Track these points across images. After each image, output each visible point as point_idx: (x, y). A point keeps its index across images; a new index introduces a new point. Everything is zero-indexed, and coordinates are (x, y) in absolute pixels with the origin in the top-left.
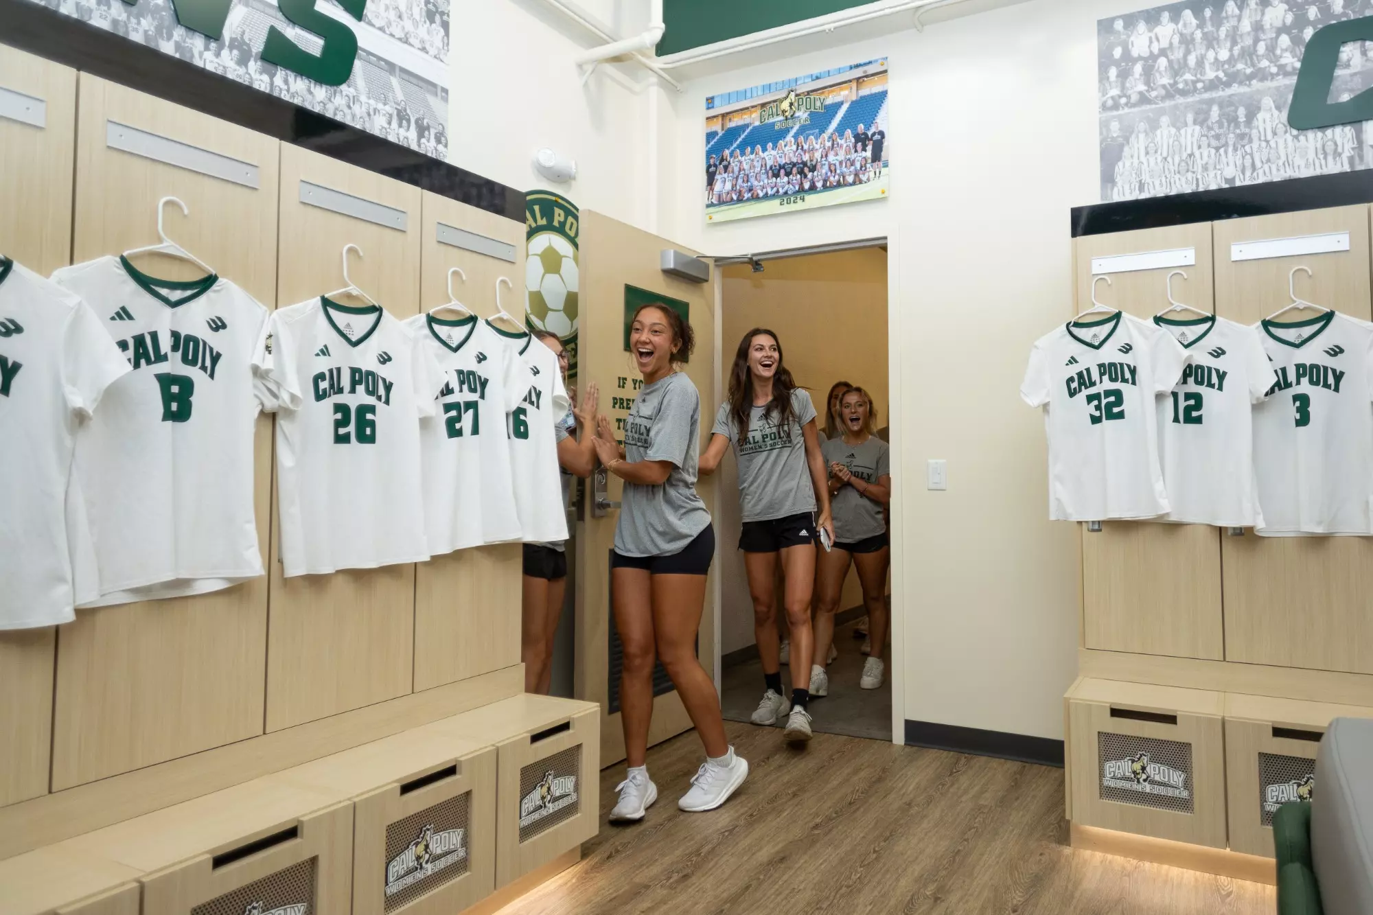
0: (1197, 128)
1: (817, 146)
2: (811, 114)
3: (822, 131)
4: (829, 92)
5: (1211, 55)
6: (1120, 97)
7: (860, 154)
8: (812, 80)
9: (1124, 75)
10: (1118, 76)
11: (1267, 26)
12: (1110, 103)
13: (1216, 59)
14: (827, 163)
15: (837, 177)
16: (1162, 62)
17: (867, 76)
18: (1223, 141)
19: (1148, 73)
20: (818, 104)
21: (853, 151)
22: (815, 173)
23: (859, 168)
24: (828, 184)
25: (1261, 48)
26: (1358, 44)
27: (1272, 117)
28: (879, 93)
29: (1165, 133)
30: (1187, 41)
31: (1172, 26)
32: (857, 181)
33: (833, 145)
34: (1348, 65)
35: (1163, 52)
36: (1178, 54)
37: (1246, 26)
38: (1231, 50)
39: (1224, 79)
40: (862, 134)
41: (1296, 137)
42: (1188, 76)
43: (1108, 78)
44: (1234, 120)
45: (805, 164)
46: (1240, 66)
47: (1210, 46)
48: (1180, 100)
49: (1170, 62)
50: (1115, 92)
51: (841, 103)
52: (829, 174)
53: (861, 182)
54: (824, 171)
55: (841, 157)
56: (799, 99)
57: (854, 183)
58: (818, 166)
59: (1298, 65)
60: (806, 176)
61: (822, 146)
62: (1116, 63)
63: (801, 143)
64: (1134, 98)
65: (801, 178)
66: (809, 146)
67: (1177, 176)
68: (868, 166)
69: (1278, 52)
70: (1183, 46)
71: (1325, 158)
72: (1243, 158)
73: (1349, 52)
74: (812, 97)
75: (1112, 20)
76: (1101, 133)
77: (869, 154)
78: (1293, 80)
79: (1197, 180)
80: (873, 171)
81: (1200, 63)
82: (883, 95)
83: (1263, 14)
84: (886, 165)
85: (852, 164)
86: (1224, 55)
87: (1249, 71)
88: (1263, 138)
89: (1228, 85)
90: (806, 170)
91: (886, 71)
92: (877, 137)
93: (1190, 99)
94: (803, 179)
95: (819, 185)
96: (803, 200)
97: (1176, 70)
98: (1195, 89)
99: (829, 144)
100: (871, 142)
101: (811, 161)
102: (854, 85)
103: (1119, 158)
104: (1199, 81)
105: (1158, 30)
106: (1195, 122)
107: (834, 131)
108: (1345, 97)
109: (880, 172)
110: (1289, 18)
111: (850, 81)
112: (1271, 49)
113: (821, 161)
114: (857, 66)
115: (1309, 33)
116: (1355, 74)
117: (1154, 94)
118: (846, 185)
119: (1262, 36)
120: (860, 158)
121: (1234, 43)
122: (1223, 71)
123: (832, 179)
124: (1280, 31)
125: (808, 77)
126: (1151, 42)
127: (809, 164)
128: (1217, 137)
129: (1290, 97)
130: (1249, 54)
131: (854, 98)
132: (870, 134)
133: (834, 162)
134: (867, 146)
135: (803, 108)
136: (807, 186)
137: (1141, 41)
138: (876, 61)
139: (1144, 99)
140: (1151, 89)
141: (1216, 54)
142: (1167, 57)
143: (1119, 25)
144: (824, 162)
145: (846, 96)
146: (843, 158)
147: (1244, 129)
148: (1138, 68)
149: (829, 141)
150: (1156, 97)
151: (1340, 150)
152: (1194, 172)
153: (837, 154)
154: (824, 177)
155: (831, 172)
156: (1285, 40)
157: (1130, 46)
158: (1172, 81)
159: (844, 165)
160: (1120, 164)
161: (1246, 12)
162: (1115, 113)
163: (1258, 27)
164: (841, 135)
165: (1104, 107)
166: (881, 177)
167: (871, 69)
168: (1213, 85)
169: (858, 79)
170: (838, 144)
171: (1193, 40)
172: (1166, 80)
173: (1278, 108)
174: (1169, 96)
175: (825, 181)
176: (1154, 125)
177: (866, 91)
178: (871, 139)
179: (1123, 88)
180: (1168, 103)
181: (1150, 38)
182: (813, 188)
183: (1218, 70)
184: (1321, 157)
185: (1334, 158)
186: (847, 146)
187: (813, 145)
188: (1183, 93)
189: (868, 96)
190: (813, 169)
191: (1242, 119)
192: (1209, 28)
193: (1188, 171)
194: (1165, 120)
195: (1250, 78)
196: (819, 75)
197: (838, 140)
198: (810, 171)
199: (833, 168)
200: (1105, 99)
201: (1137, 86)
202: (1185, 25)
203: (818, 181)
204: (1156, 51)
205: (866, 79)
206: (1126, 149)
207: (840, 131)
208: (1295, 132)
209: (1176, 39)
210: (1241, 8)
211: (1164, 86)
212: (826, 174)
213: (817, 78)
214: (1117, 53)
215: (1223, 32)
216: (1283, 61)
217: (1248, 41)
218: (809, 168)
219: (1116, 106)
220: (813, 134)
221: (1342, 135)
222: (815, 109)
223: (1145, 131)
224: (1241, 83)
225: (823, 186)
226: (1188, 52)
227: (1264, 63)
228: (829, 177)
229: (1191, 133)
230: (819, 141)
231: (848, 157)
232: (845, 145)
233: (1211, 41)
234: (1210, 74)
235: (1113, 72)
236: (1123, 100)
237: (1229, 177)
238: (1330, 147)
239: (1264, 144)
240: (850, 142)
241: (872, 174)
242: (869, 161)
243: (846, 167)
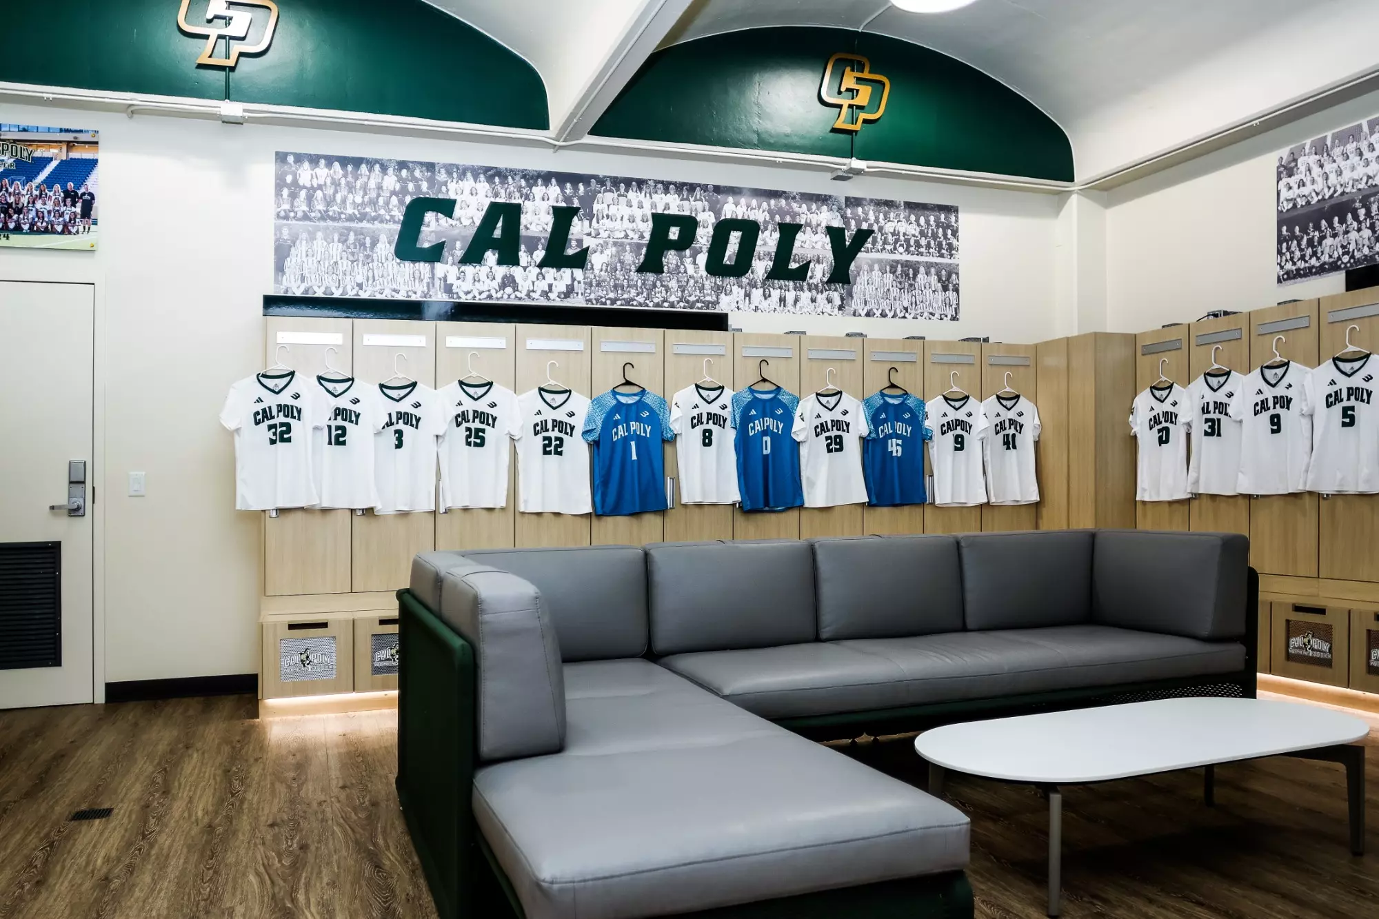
0: (340, 245)
1: (24, 192)
2: (17, 161)
3: (30, 179)
4: (38, 146)
5: (350, 197)
6: (290, 211)
7: (70, 209)
8: (19, 131)
9: (293, 196)
10: (289, 196)
11: (385, 188)
12: (282, 214)
13: (354, 201)
14: (34, 209)
15: (44, 224)
16: (319, 194)
17: (78, 142)
18: (356, 257)
19: (310, 199)
20: (25, 154)
21: (62, 204)
22: (21, 216)
23: (68, 220)
24: (35, 228)
25: (381, 201)
26: (434, 213)
27: (386, 248)
28: (89, 160)
29: (319, 244)
30: (336, 184)
31: (326, 170)
32: (66, 231)
33: (41, 194)
34: (428, 226)
35: (320, 187)
36: (330, 191)
37: (372, 184)
38: (363, 197)
39: (358, 216)
40: (73, 191)
41: (399, 264)
42: (335, 208)
43: (282, 195)
44: (363, 245)
45: (10, 205)
46: (368, 210)
47: (350, 191)
48: (330, 223)
49: (325, 195)
50: (286, 206)
51: (50, 160)
52: (36, 219)
53: (70, 233)
54: (31, 216)
55: (50, 206)
56: (3, 144)
57: (62, 233)
58: (25, 210)
59: (402, 218)
60: (10, 217)
61: (29, 193)
62: (288, 186)
63: (6, 185)
64: (300, 214)
65: (5, 218)
66: (15, 189)
67: (326, 276)
68: (77, 220)
69: (391, 207)
70: (333, 186)
71: (414, 280)
72: (368, 271)
73: (429, 216)
74: (19, 146)
75: (286, 155)
76: (276, 235)
77: (78, 209)
78: (398, 227)
79: (339, 280)
80: (82, 226)
81: (344, 201)
82: (93, 163)
83: (383, 179)
84: (95, 223)
85: (62, 215)
86: (359, 200)
87: (373, 214)
88: (380, 261)
89: (361, 220)
90: (11, 211)
91: (97, 143)
92: (86, 197)
93: (336, 224)
94: (7, 218)
95: (26, 227)
96: (8, 238)
97: (329, 202)
98: (340, 218)
99: (37, 193)
100: (81, 200)
101: (17, 204)
102: (64, 148)
103: (289, 256)
104: (342, 213)
105: (317, 170)
106: (339, 241)
107: (42, 182)
108: (426, 245)
109: (89, 228)
110: (398, 187)
111: (60, 142)
112: (387, 203)
113: (27, 207)
114: (67, 131)
115: (408, 199)
116: (433, 232)
117: (313, 215)
118: (54, 232)
119: (382, 194)
120: (69, 212)
121: (365, 194)
122: (358, 210)
123: (39, 224)
124: (393, 193)
125: (15, 126)
126: (312, 178)
127: (14, 206)
128: (353, 254)
129: (397, 237)
130: (373, 203)
131: (64, 158)
132: (80, 193)
133: (41, 210)
134: (77, 202)
135: (8, 155)
136: (12, 225)
137: (306, 175)
138: (87, 131)
139: (306, 217)
140: (311, 211)
141: (354, 197)
142: (322, 190)
143: (291, 159)
144: (31, 208)
145: (57, 155)
146: (51, 208)
147: (368, 252)
148: (303, 193)
149: (37, 190)
150: (315, 218)
151: (422, 277)
152: (337, 275)
153: (45, 204)
154: (30, 221)
155: (39, 218)
156: (394, 200)
157: (298, 177)
158: (325, 209)
159: (52, 214)
160: (289, 259)
161: (373, 175)
162: (285, 222)
163: (380, 188)
164: (50, 187)
165: (278, 216)
166: (90, 233)
167: (82, 137)
168: (351, 218)
169: (68, 143)
170: (46, 195)
171: (339, 184)
172: (321, 207)
173: (390, 243)
174: (324, 217)
175: (32, 225)
176: (312, 237)
177: (75, 155)
178: (81, 198)
179: (292, 205)
180: (322, 224)
181: (312, 175)
182: (18, 229)
183: (354, 209)
184: (412, 279)
185: (419, 282)
186: (56, 198)
187: (19, 190)
188: (333, 219)
189: (78, 159)
190: (19, 211)
191: (368, 245)
192: (350, 179)
193: (333, 273)
194: (320, 235)
195: (374, 219)
196: (26, 128)
197: (46, 191)
198: (15, 213)
199: (41, 215)
200: (279, 210)
201: (302, 207)
202: (335, 172)
203: (25, 224)
204: (315, 186)
205: (76, 144)
206: (293, 249)
207: (49, 182)
208: (398, 260)
209: (329, 181)
210: (370, 171)
211: (320, 211)
212: (33, 219)
213: (25, 130)
214: (289, 179)
215: (358, 184)
216: (393, 213)
217: (373, 195)
218: (14, 210)
219: (286, 218)
220: (19, 180)
221: (423, 267)
222: (21, 157)
223: (306, 240)
224: (368, 221)
225: (29, 229)
226: (336, 192)
227: (382, 212)
228: (36, 222)
229: (336, 248)
230: (26, 188)
231: (57, 208)
232: (53, 198)
233: (351, 188)
234: (350, 210)
235: (285, 192)
236: (292, 214)
237: (359, 282)
238: (417, 275)
239: (380, 265)
240: (60, 195)
241: (81, 229)
242: (79, 216)
243: (54, 216)
